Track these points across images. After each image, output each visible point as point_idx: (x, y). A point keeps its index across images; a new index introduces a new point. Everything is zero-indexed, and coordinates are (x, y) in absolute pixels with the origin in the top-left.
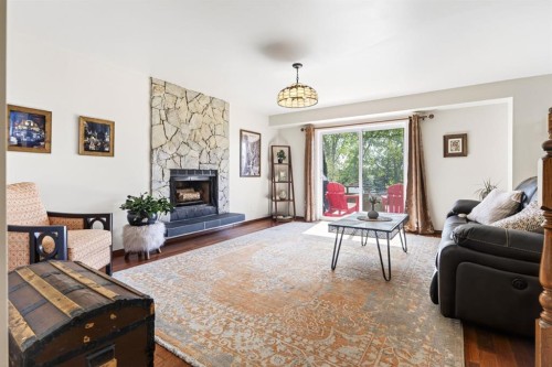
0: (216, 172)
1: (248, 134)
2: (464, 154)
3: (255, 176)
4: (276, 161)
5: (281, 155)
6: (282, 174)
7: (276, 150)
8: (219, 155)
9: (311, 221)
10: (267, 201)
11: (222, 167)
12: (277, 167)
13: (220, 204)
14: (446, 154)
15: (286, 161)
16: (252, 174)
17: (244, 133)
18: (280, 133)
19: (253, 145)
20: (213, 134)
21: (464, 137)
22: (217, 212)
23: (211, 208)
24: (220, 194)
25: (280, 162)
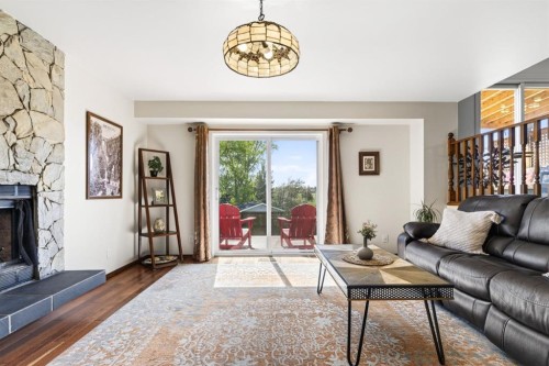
0: (33, 189)
1: (101, 123)
2: (376, 173)
3: (113, 197)
4: (147, 172)
5: (155, 164)
6: (159, 194)
7: (147, 156)
8: (41, 154)
9: (206, 260)
10: (131, 237)
11: (47, 179)
12: (150, 183)
13: (43, 257)
14: (362, 173)
15: (163, 174)
16: (108, 193)
17: (92, 118)
18: (150, 130)
19: (109, 143)
20: (25, 105)
21: (376, 154)
22: (35, 275)
23: (19, 269)
24: (43, 236)
25: (154, 175)
